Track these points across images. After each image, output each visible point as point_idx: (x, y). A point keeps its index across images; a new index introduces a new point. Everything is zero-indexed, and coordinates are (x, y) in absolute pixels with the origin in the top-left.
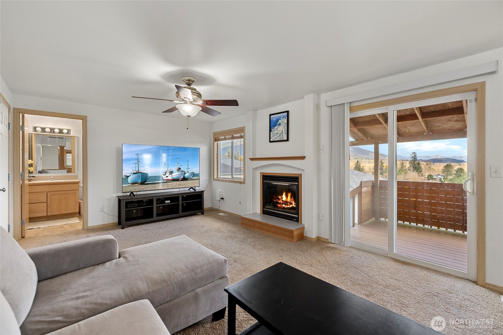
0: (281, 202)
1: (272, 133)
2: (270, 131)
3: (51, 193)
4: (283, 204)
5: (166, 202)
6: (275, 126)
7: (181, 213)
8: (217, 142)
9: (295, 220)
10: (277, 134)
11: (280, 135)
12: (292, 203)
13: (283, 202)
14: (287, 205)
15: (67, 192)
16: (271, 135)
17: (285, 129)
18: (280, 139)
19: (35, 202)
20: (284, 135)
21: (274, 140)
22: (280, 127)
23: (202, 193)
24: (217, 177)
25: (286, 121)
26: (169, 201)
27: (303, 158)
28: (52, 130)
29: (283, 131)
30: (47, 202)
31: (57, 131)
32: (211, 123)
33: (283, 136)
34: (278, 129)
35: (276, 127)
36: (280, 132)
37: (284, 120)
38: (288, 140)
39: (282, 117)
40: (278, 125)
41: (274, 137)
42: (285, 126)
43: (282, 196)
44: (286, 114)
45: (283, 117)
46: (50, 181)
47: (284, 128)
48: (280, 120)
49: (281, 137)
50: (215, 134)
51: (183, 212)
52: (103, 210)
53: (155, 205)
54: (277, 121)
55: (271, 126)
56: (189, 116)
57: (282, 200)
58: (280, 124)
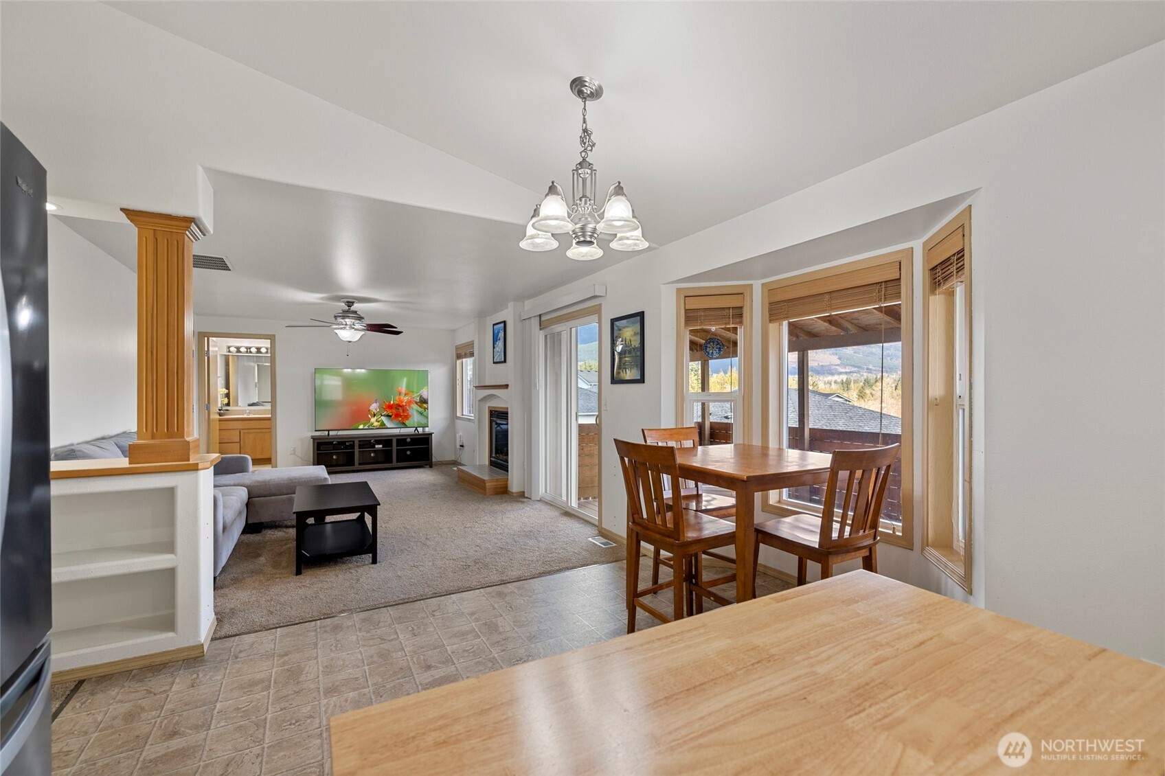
1: (495, 351)
3: (245, 431)
5: (377, 446)
6: (497, 341)
7: (395, 463)
8: (460, 361)
9: (505, 469)
10: (498, 352)
11: (500, 353)
15: (263, 430)
16: (494, 353)
17: (503, 345)
18: (500, 359)
19: (226, 441)
20: (502, 353)
21: (496, 361)
22: (500, 343)
23: (430, 436)
24: (461, 414)
25: (503, 334)
26: (381, 446)
27: (506, 386)
28: (248, 348)
29: (502, 348)
30: (240, 442)
31: (254, 350)
32: (454, 330)
33: (502, 355)
34: (499, 346)
36: (500, 350)
38: (505, 361)
41: (496, 357)
42: (503, 342)
44: (502, 325)
45: (502, 329)
46: (245, 416)
48: (500, 332)
49: (501, 357)
50: (457, 348)
51: (397, 461)
52: (295, 452)
53: (357, 449)
54: (498, 334)
55: (494, 340)
56: (350, 342)
58: (500, 339)
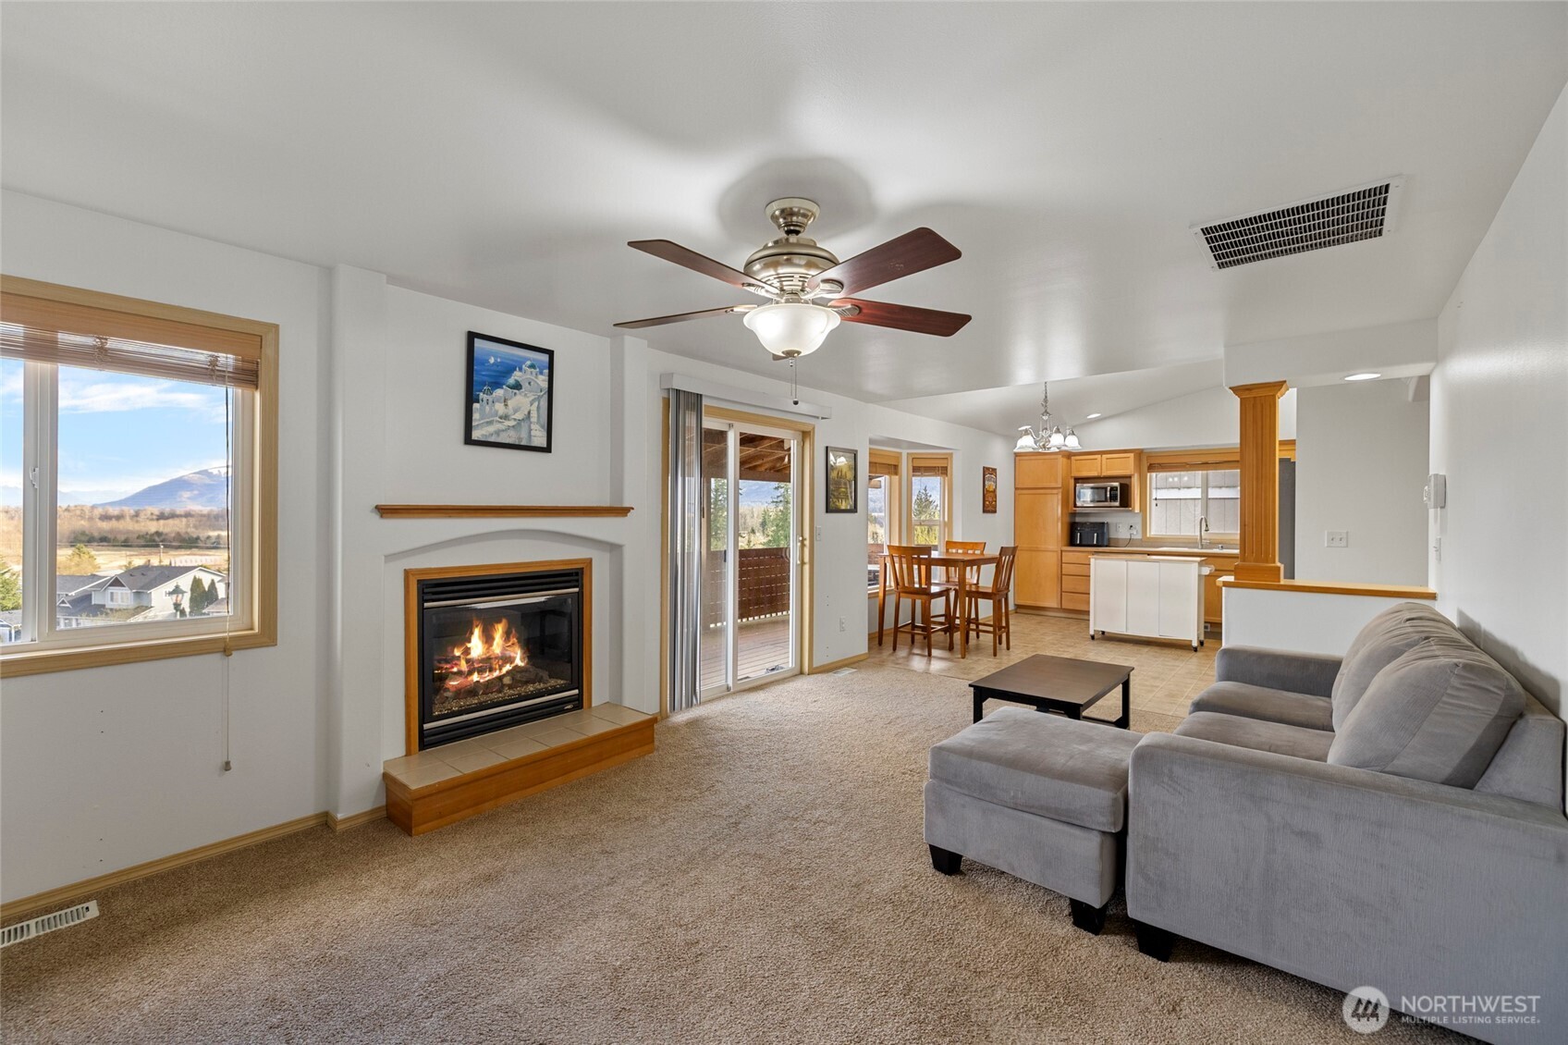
0: (464, 666)
1: (482, 410)
2: (471, 399)
4: (470, 673)
6: (497, 385)
9: (569, 707)
10: (506, 417)
11: (518, 423)
12: (512, 654)
13: (473, 664)
14: (491, 670)
16: (476, 416)
17: (538, 408)
18: (520, 439)
20: (533, 426)
21: (492, 439)
22: (518, 397)
25: (542, 381)
29: (529, 413)
33: (530, 430)
34: (509, 402)
35: (499, 392)
36: (519, 416)
37: (536, 378)
38: (547, 449)
39: (528, 363)
40: (508, 386)
41: (491, 429)
42: (539, 398)
43: (469, 645)
44: (543, 357)
45: (532, 366)
47: (536, 404)
48: (521, 369)
49: (524, 434)
54: (509, 370)
55: (476, 378)
57: (468, 661)
58: (517, 386)
